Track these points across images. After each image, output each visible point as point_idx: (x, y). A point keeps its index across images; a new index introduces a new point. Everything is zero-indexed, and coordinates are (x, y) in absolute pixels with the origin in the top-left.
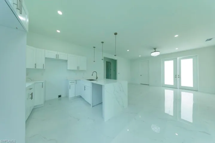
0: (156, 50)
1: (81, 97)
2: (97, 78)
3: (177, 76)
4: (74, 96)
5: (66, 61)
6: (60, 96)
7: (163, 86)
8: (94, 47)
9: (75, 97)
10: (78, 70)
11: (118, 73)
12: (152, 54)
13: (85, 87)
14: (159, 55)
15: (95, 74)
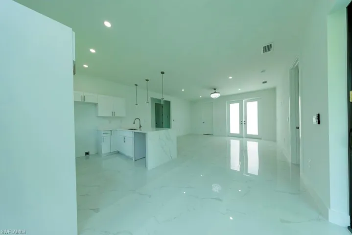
0: (216, 91)
1: (118, 153)
2: (140, 127)
3: (243, 123)
4: (109, 151)
5: (96, 104)
6: (87, 153)
7: (228, 136)
8: (136, 85)
9: (111, 153)
10: (113, 117)
11: (172, 120)
12: (212, 95)
13: (124, 138)
14: (219, 97)
15: (137, 122)
